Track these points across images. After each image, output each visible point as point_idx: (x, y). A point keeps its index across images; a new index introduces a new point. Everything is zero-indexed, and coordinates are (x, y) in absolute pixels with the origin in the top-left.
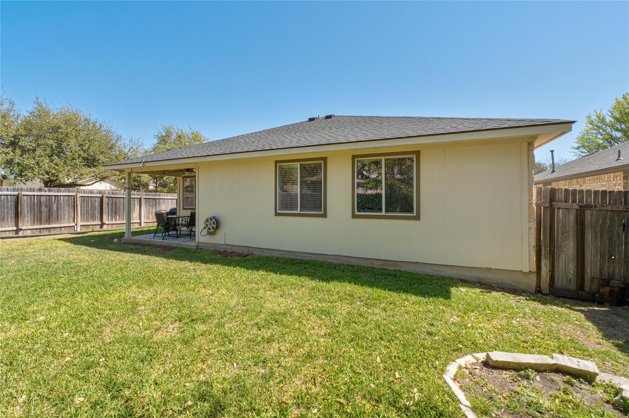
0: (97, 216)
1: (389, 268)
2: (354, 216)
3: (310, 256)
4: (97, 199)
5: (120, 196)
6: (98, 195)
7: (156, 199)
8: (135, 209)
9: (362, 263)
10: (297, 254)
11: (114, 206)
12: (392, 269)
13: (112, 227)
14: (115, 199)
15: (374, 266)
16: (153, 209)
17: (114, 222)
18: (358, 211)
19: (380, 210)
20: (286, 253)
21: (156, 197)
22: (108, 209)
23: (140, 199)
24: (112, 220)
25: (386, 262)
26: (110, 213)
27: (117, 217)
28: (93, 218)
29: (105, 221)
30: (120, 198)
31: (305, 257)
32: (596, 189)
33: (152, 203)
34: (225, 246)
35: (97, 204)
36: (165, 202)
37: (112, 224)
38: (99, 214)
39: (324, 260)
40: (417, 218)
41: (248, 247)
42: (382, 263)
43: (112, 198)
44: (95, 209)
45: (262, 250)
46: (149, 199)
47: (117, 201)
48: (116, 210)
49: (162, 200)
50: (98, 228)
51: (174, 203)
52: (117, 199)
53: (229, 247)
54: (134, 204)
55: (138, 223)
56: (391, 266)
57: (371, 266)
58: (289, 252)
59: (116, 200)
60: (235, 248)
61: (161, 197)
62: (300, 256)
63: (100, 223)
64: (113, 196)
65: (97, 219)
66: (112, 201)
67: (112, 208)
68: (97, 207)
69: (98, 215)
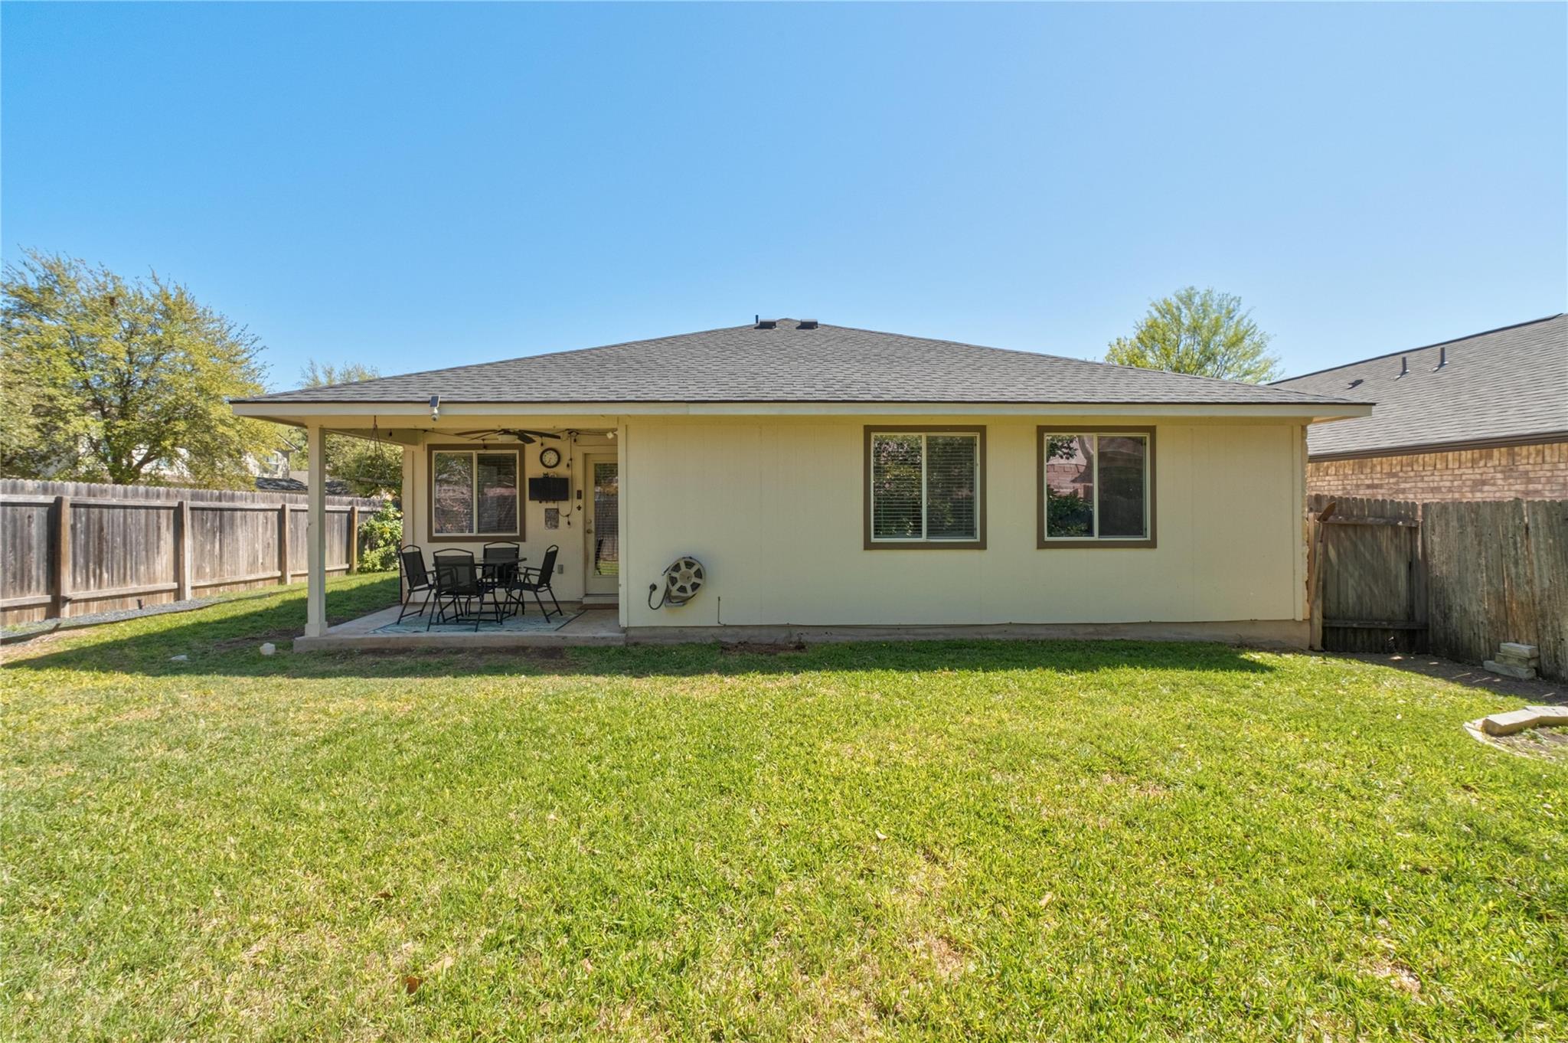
0: (34, 573)
1: (1105, 638)
2: (1042, 545)
3: (948, 631)
4: (36, 512)
5: (114, 501)
6: (41, 498)
7: (221, 510)
8: (162, 542)
9: (1055, 634)
10: (917, 631)
11: (94, 535)
12: (1110, 638)
13: (87, 609)
14: (97, 510)
15: (1078, 638)
16: (213, 543)
17: (94, 592)
18: (1050, 534)
19: (1089, 531)
20: (891, 631)
21: (224, 504)
22: (74, 548)
23: (178, 511)
24: (88, 587)
25: (1098, 628)
26: (81, 561)
27: (105, 576)
28: (21, 580)
29: (67, 590)
30: (114, 507)
31: (937, 634)
32: (1426, 501)
33: (212, 525)
34: (716, 631)
35: (36, 531)
36: (248, 519)
37: (87, 600)
38: (43, 565)
39: (979, 637)
40: (1152, 544)
41: (788, 626)
42: (1091, 629)
43: (88, 506)
44: (30, 548)
45: (827, 630)
46: (203, 509)
47: (105, 519)
48: (101, 551)
49: (239, 513)
50: (37, 620)
51: (273, 524)
52: (105, 511)
53: (729, 631)
54: (159, 528)
55: (170, 591)
56: (1107, 635)
57: (1073, 637)
58: (898, 627)
59: (101, 513)
60: (749, 632)
61: (238, 504)
62: (924, 635)
63: (48, 599)
64: (92, 501)
65: (34, 584)
66: (88, 519)
67: (87, 543)
68: (34, 542)
69: (38, 570)
